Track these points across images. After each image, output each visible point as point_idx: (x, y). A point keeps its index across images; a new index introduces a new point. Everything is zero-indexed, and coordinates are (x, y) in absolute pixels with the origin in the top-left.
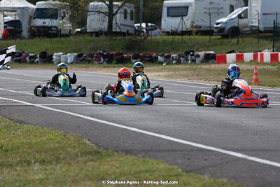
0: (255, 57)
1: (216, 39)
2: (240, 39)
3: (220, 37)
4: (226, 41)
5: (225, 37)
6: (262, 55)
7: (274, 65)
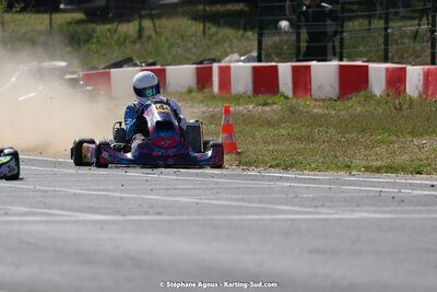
0: (203, 78)
1: (70, 24)
3: (80, 16)
4: (102, 29)
6: (225, 72)
7: (266, 104)
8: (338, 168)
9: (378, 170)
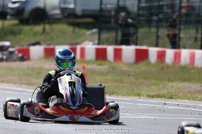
2: (47, 27)
5: (24, 22)
6: (83, 50)
7: (101, 65)
8: (134, 95)
9: (153, 97)
